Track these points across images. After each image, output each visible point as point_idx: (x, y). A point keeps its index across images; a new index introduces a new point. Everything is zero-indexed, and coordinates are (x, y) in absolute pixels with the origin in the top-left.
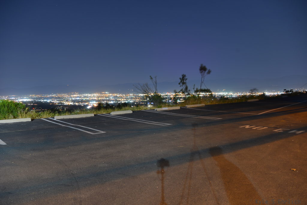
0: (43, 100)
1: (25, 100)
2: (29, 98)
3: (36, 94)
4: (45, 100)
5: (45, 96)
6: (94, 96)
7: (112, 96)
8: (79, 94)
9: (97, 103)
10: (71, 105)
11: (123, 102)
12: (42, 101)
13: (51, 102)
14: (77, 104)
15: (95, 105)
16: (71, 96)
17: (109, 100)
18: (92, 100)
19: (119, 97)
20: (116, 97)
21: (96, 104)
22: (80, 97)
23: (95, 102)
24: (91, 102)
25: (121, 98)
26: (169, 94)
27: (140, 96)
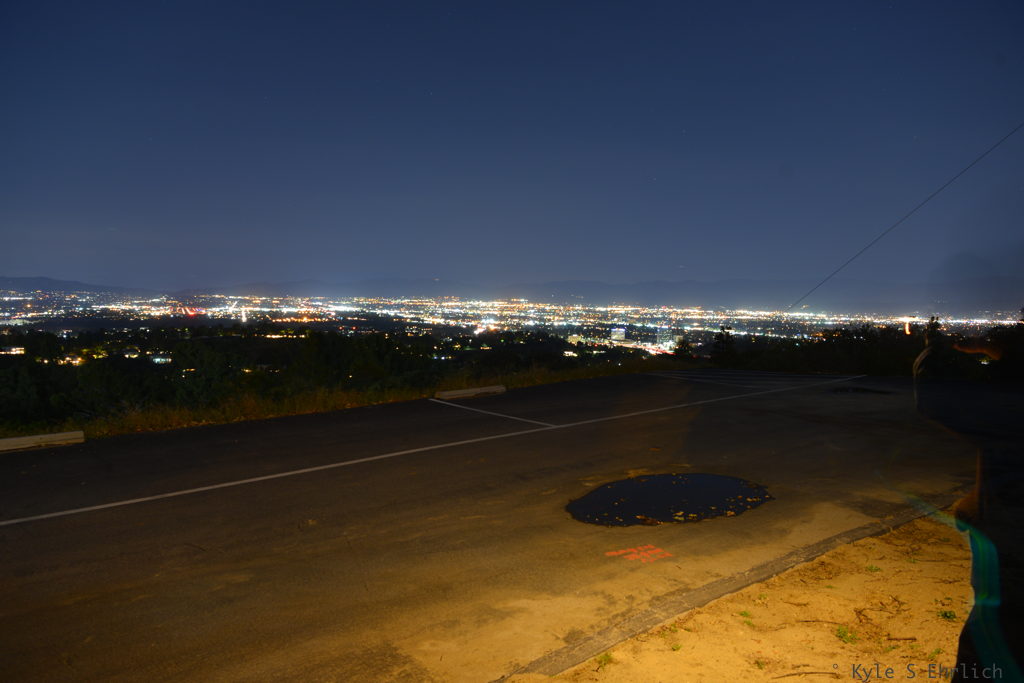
0: (381, 309)
1: (342, 309)
2: (353, 305)
3: (368, 296)
4: (385, 312)
5: (387, 301)
6: (492, 307)
7: (533, 308)
8: (461, 300)
9: (497, 322)
10: (439, 324)
11: (556, 324)
12: (378, 312)
13: (396, 317)
14: (452, 323)
15: (492, 328)
16: (444, 304)
17: (525, 318)
18: (488, 314)
19: (548, 313)
20: (544, 311)
21: (495, 325)
22: (462, 308)
23: (492, 321)
24: (483, 321)
25: (554, 313)
26: (667, 310)
27: (599, 312)
